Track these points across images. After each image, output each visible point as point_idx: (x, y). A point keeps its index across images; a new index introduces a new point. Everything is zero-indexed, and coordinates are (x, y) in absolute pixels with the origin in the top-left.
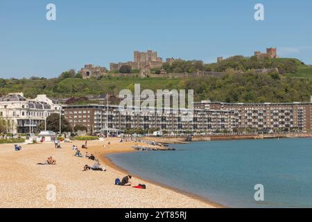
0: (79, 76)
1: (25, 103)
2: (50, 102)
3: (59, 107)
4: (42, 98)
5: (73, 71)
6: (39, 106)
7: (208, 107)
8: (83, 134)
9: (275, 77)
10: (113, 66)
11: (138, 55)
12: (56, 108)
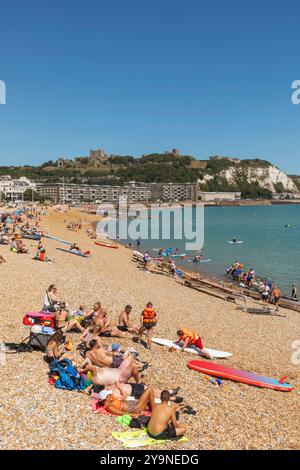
0: (55, 165)
1: (12, 183)
2: (28, 181)
3: (34, 185)
4: (23, 179)
5: (51, 162)
6: (21, 184)
7: (133, 186)
8: (46, 202)
9: (176, 167)
10: (78, 159)
11: (93, 152)
12: (33, 186)
